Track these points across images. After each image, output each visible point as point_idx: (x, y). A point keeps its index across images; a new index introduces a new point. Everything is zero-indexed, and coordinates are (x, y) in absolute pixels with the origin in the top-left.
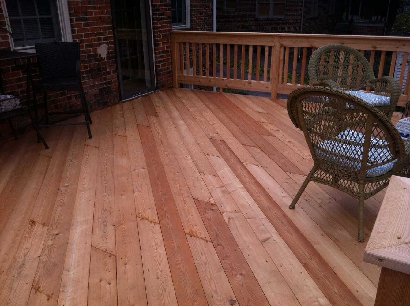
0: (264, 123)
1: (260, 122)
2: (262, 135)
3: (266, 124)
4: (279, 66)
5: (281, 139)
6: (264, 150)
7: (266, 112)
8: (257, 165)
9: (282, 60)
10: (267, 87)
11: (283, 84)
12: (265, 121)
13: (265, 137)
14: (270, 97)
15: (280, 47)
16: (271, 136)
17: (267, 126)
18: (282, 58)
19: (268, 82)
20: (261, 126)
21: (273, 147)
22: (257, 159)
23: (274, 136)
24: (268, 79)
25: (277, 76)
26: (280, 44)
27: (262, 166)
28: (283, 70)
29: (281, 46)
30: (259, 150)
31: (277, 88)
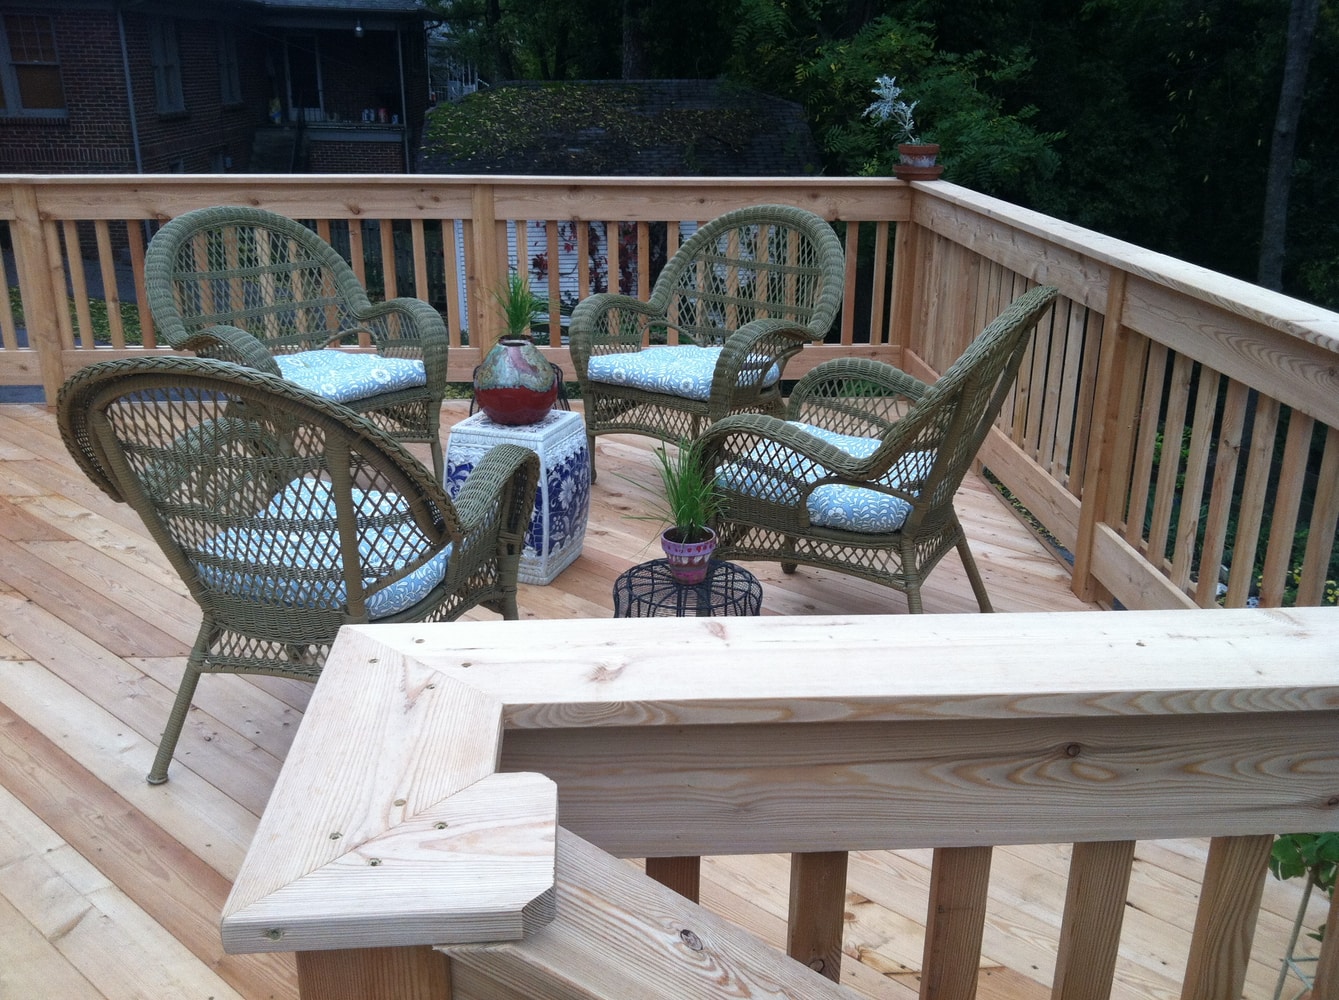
0: (30, 499)
1: (10, 496)
2: (22, 544)
3: (38, 502)
4: (51, 289)
5: (97, 545)
6: (34, 597)
7: (34, 456)
8: (14, 658)
9: (56, 268)
10: (24, 368)
11: (80, 349)
12: (32, 490)
13: (37, 549)
14: (45, 401)
15: (41, 222)
16: (60, 540)
17: (41, 506)
18: (56, 258)
19: (23, 350)
20: (16, 511)
21: (72, 581)
22: (12, 637)
23: (69, 539)
24: (22, 342)
25: (52, 327)
26: (40, 214)
27: (33, 659)
29: (44, 218)
30: (16, 602)
31: (62, 366)
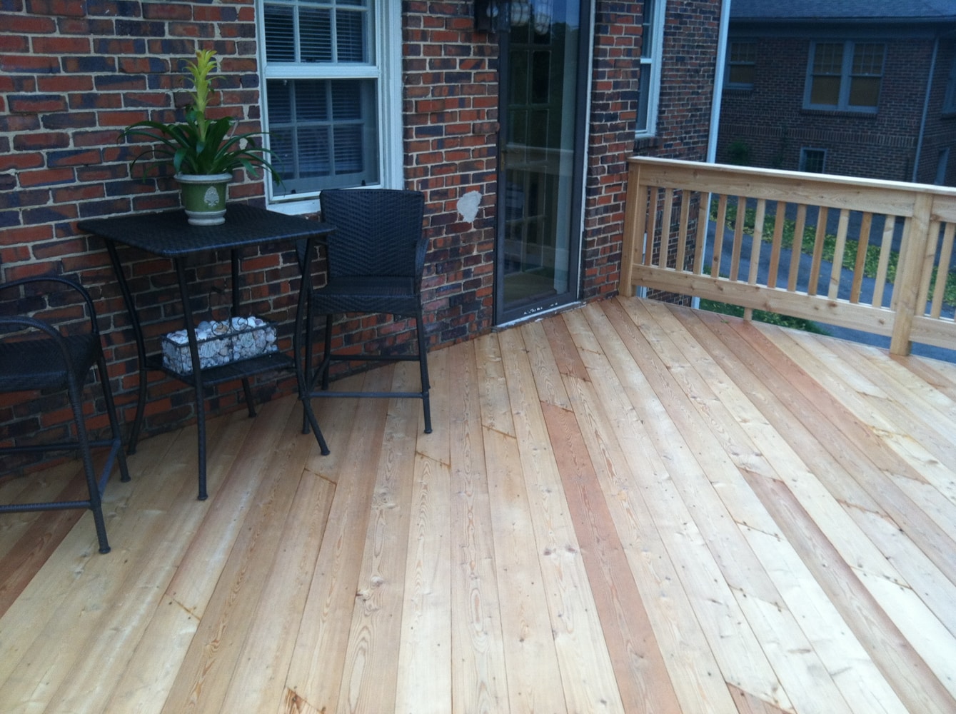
0: (889, 434)
1: (874, 427)
2: (888, 474)
3: (894, 439)
4: (922, 271)
5: (947, 494)
6: (904, 528)
7: (887, 395)
8: (896, 581)
9: (930, 256)
10: (882, 322)
11: (928, 317)
12: (888, 427)
13: (900, 482)
14: (889, 348)
15: (931, 221)
16: (917, 479)
17: (897, 442)
18: (932, 249)
19: (885, 309)
20: (880, 442)
21: (931, 522)
22: (891, 560)
23: (924, 482)
24: (886, 303)
25: (913, 297)
26: (931, 215)
27: (911, 588)
28: (933, 282)
29: (934, 218)
30: (892, 529)
31: (911, 327)
